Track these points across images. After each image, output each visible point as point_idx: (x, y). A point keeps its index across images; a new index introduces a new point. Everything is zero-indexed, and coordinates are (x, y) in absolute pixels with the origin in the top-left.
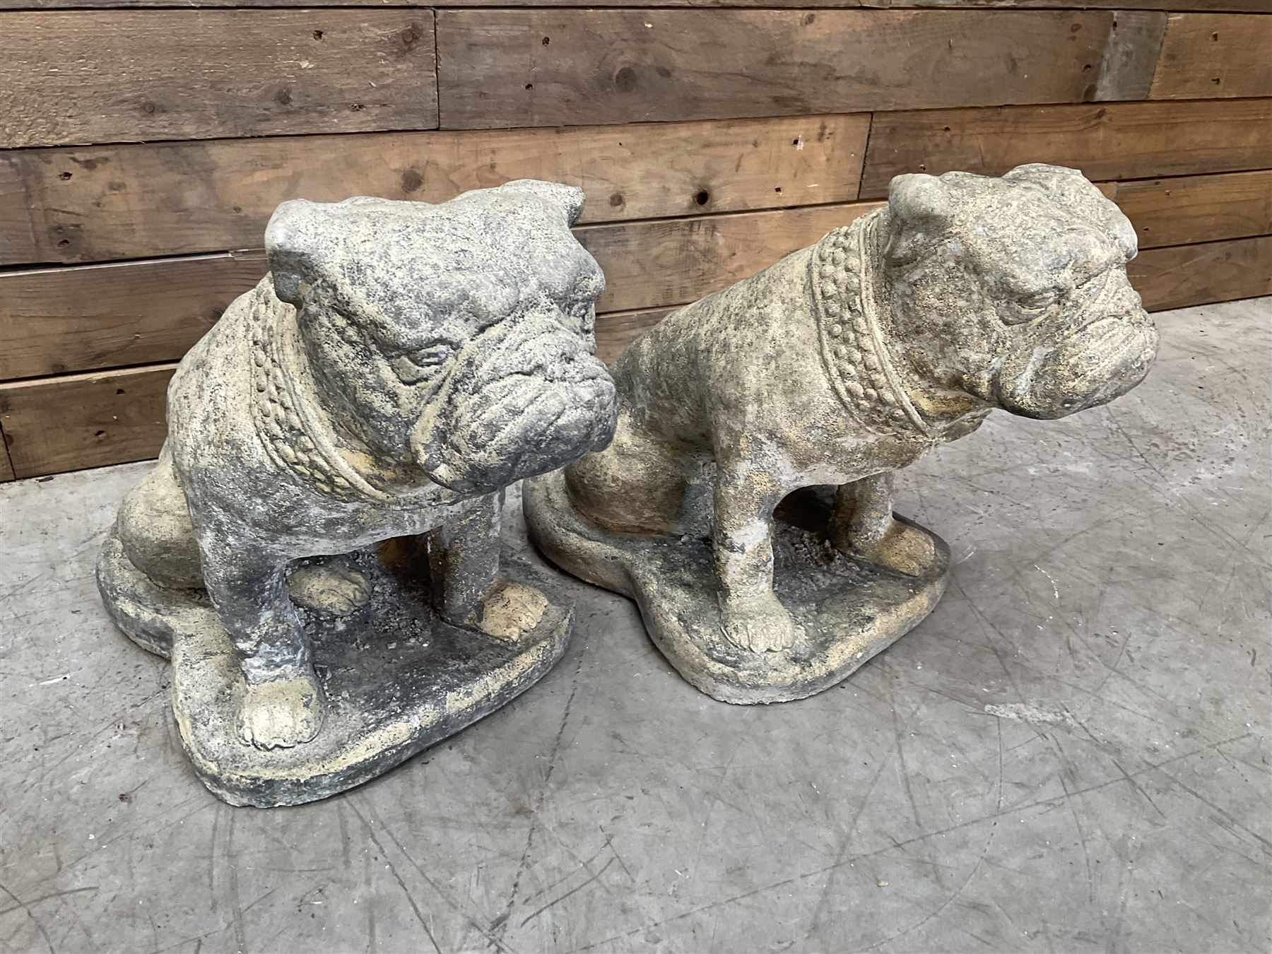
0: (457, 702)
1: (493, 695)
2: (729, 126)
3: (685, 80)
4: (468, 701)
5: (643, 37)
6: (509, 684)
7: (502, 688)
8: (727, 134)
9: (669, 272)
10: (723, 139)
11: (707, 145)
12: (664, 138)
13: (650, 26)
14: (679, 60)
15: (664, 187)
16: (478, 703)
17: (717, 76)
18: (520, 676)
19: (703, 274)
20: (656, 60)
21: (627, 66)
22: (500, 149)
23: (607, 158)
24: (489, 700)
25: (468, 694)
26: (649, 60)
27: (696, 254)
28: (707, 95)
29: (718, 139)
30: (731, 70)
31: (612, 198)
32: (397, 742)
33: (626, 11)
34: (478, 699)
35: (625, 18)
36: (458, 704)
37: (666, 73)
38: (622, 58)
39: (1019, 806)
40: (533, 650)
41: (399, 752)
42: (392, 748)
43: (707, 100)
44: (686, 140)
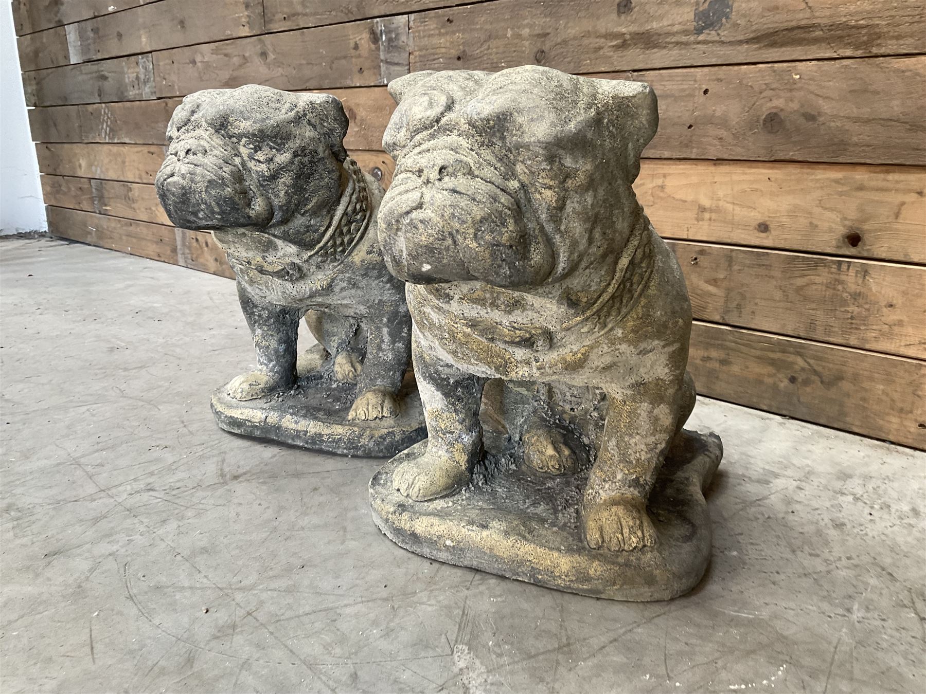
0: (289, 422)
1: (308, 434)
2: (888, 172)
3: (832, 124)
4: (293, 426)
5: (791, 87)
6: (321, 435)
7: (315, 434)
8: (885, 180)
9: (813, 306)
10: (881, 184)
11: (861, 188)
12: (813, 177)
13: (798, 77)
14: (826, 107)
15: (811, 223)
16: (297, 431)
17: (867, 121)
18: (329, 435)
19: (852, 318)
20: (802, 106)
21: (774, 111)
22: (670, 174)
23: (756, 190)
24: (305, 435)
25: (296, 423)
26: (794, 106)
27: (845, 295)
28: (855, 139)
29: (873, 184)
30: (884, 116)
31: (760, 225)
32: (253, 420)
33: (776, 65)
34: (299, 429)
35: (774, 71)
36: (288, 423)
37: (810, 118)
38: (769, 105)
39: (324, 678)
40: (347, 428)
41: (252, 426)
42: (249, 421)
43: (856, 144)
44: (837, 181)
